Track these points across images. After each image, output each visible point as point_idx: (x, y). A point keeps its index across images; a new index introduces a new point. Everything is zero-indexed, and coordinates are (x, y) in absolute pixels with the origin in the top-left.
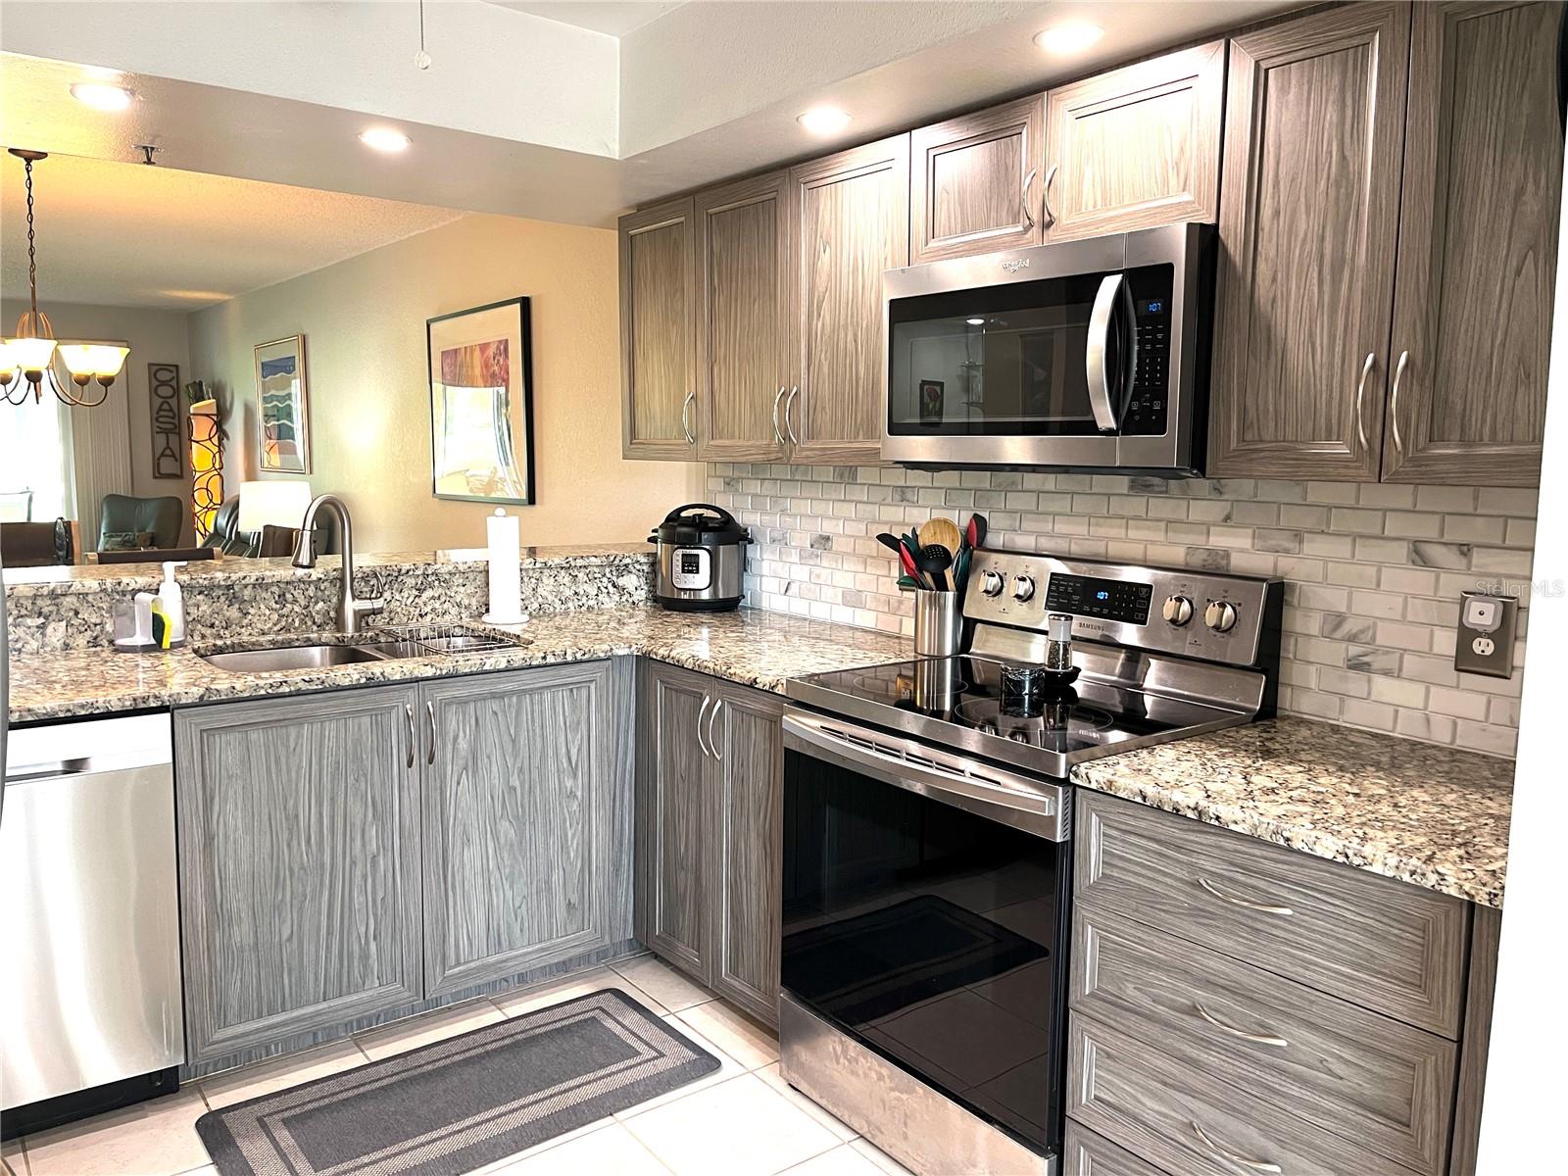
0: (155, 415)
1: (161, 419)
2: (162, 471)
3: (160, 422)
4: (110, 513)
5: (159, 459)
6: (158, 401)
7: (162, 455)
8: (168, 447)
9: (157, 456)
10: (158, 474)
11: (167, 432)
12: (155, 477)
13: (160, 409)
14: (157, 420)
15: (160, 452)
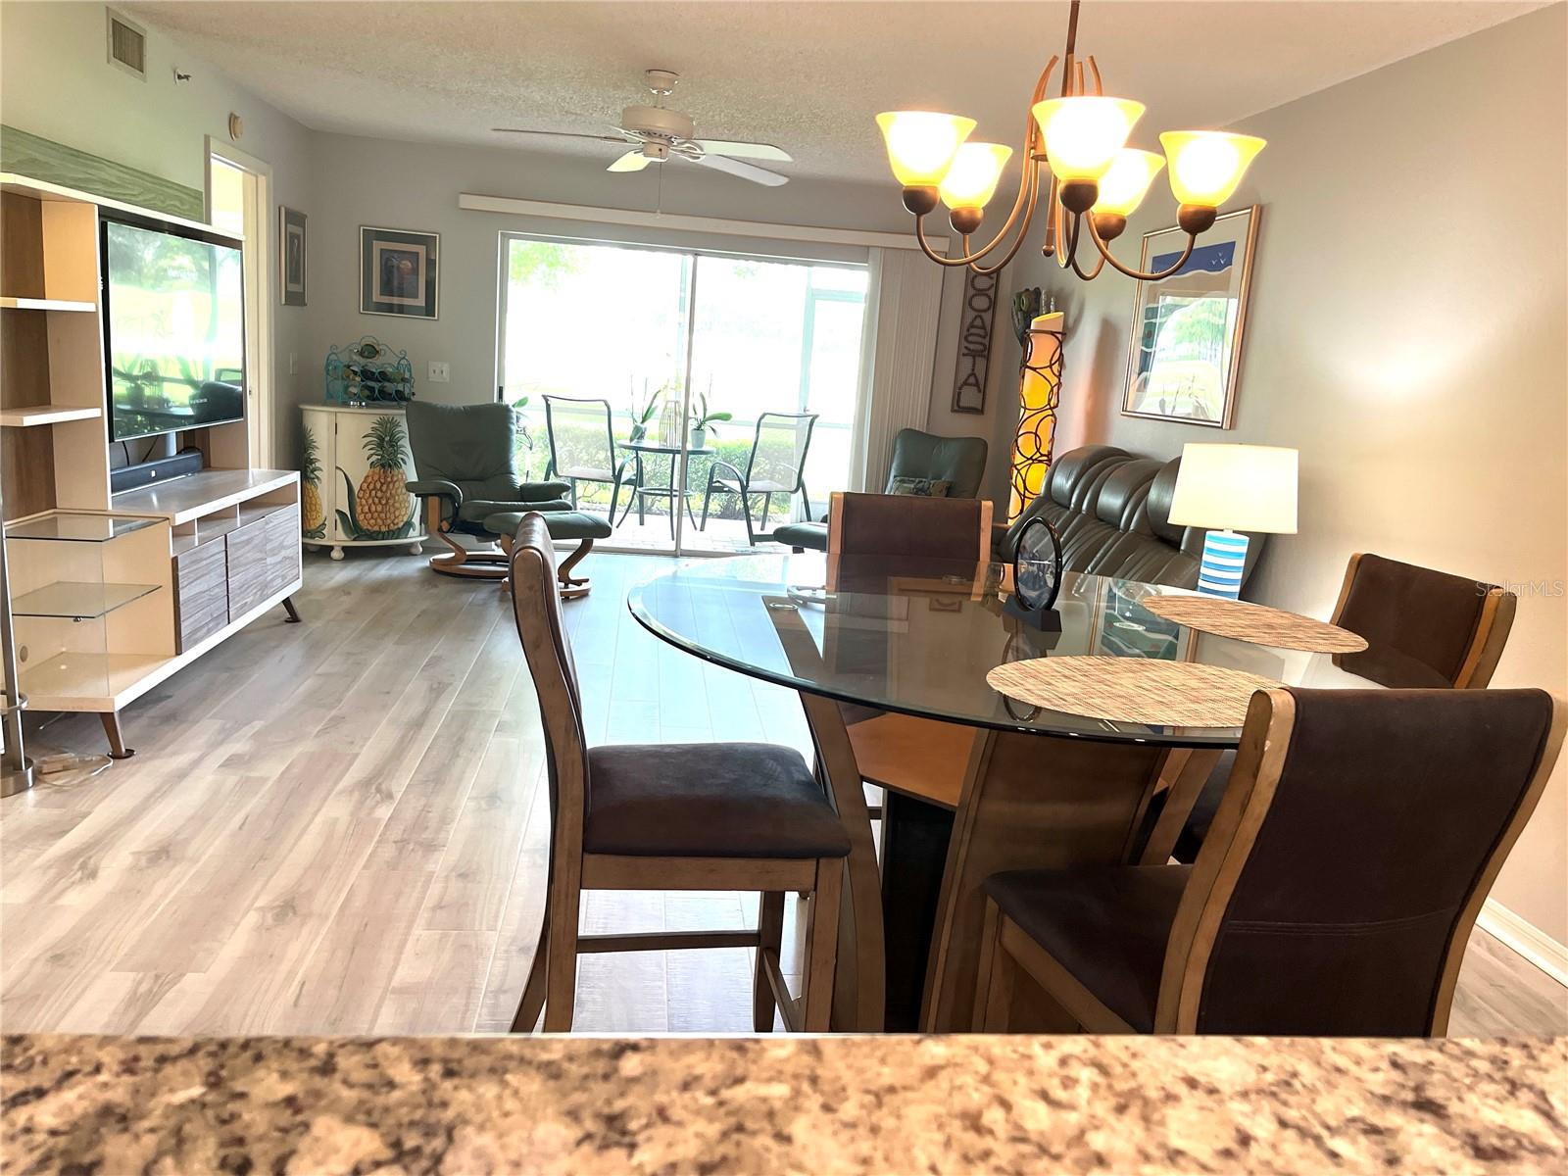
0: (965, 333)
1: (970, 338)
2: (961, 404)
3: (971, 342)
4: (904, 452)
5: (960, 389)
6: (971, 315)
7: (965, 383)
8: (973, 374)
9: (959, 385)
10: (958, 408)
11: (974, 354)
12: (953, 411)
13: (972, 326)
14: (966, 338)
15: (963, 380)
